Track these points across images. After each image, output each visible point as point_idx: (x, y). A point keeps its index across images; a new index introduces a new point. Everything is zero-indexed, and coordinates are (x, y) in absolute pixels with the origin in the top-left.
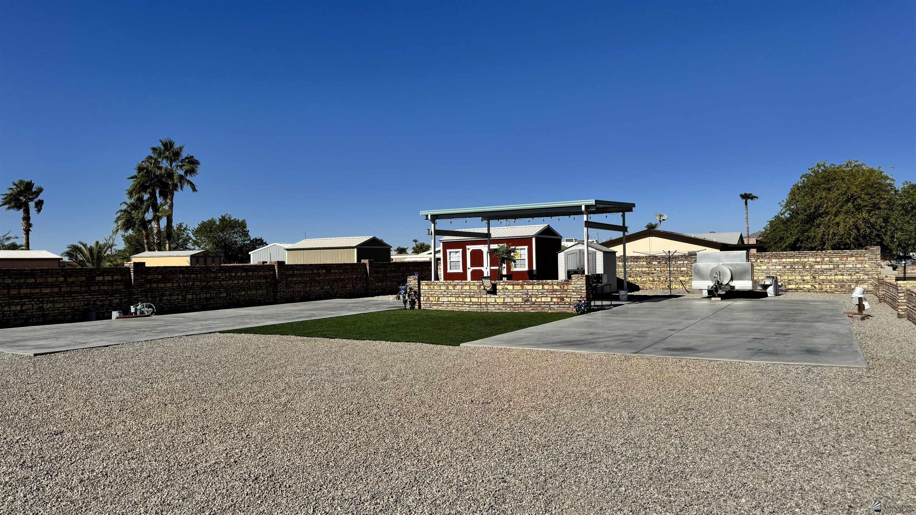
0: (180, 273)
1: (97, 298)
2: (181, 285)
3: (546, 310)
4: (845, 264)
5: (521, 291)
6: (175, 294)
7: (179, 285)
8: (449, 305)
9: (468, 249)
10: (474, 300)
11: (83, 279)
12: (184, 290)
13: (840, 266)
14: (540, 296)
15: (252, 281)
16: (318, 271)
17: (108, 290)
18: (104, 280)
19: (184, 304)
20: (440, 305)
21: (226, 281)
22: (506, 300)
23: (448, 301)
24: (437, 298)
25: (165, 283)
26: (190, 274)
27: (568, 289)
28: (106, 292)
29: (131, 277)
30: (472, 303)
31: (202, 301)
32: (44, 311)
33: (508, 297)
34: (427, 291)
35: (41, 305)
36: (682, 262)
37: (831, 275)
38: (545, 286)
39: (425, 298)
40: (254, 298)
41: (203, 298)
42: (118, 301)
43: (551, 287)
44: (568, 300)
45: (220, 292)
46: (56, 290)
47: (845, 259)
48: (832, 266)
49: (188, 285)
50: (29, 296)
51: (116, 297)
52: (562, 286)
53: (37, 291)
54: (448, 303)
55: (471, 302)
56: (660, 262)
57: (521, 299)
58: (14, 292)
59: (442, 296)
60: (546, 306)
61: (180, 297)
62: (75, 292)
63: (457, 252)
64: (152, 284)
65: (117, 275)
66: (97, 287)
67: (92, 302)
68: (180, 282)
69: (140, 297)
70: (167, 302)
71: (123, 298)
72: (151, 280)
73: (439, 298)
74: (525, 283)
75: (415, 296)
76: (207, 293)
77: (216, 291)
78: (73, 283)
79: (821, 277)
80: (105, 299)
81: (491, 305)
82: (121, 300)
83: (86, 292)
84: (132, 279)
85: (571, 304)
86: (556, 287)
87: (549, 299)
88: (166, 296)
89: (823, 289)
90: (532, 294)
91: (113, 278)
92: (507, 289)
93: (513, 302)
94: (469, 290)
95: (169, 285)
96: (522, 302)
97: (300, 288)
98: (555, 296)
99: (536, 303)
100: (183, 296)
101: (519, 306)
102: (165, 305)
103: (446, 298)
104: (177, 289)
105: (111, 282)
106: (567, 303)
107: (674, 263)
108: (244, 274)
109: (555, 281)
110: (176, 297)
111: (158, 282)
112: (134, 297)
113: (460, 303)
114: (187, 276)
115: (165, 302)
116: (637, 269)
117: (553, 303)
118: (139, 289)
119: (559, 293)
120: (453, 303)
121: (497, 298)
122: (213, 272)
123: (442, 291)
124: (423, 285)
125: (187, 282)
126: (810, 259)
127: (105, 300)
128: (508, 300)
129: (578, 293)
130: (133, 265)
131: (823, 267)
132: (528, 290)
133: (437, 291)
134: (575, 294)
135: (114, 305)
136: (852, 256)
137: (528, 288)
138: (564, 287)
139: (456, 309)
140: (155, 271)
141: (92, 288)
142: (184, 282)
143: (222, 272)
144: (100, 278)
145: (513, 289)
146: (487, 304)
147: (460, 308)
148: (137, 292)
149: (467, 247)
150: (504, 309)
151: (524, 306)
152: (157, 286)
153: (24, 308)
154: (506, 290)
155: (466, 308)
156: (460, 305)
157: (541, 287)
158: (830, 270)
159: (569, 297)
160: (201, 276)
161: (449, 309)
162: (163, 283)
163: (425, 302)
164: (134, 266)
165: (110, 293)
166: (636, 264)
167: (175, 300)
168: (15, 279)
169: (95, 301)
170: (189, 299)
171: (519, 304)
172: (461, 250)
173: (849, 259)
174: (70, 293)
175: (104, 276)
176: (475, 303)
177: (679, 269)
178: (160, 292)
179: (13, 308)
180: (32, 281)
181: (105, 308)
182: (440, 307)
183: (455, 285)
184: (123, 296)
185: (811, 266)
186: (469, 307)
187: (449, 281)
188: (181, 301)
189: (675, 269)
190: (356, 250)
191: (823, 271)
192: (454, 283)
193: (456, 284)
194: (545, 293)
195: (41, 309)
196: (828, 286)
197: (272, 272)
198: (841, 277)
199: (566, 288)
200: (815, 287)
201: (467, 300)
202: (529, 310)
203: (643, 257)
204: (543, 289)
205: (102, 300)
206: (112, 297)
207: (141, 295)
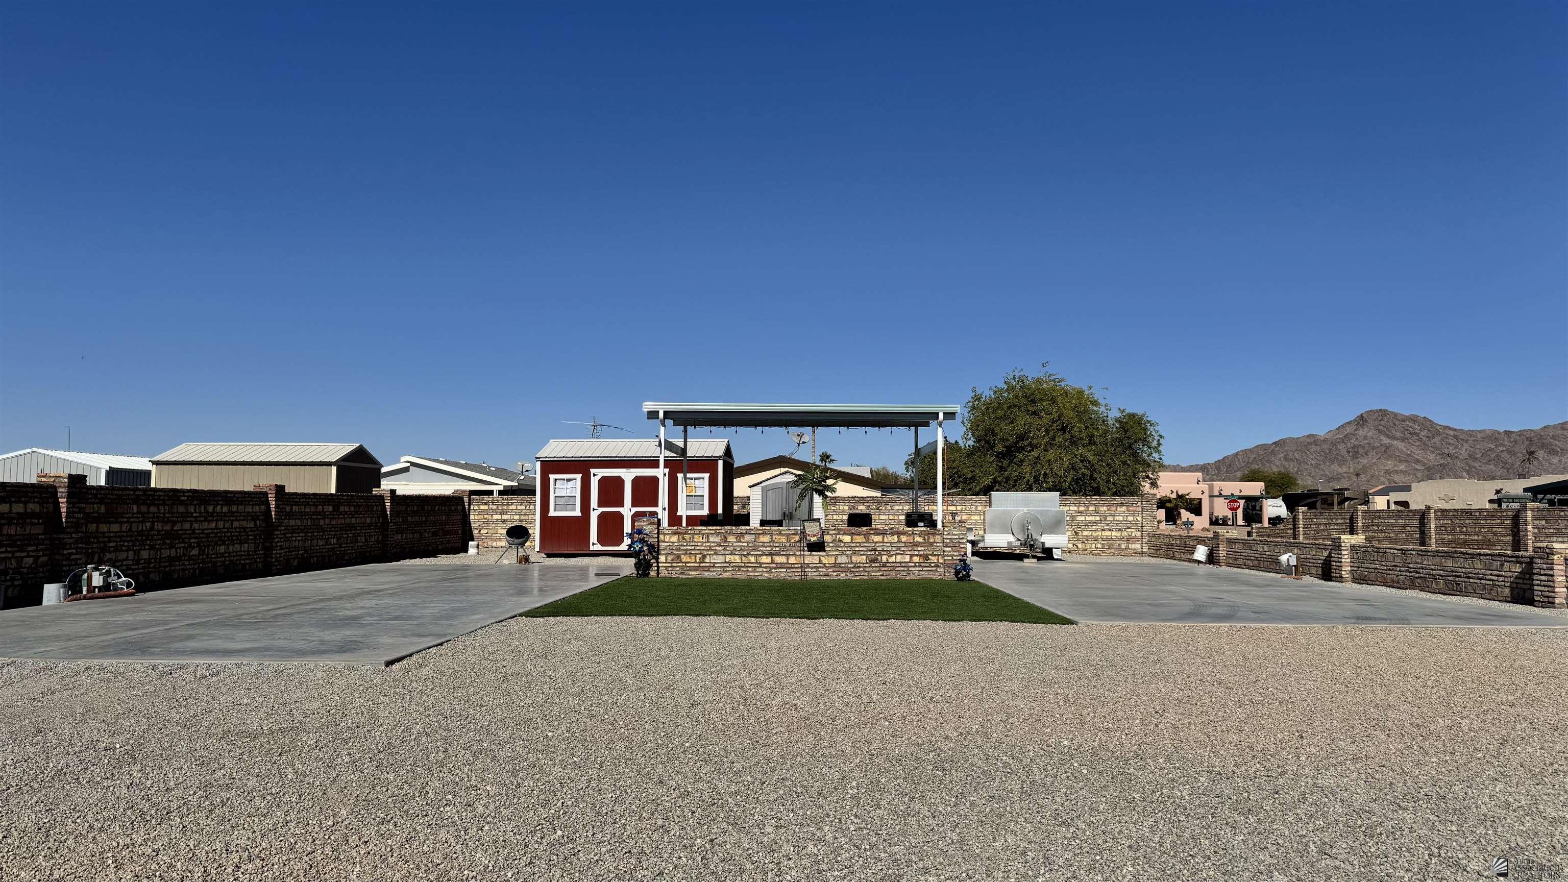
0: (135, 502)
2: (134, 527)
3: (903, 576)
4: (1114, 516)
5: (865, 544)
6: (124, 548)
7: (130, 529)
8: (727, 569)
9: (594, 475)
10: (778, 559)
12: (136, 540)
13: (1108, 519)
14: (894, 552)
15: (236, 524)
16: (323, 508)
17: (16, 535)
18: (10, 512)
19: (136, 569)
20: (708, 569)
21: (200, 521)
22: (840, 560)
23: (726, 562)
24: (698, 557)
25: (110, 523)
26: (149, 506)
27: (935, 542)
29: (59, 508)
30: (774, 565)
31: (163, 564)
33: (843, 554)
34: (676, 544)
36: (901, 507)
37: (1096, 531)
38: (902, 536)
39: (670, 558)
40: (237, 560)
41: (165, 558)
42: (31, 560)
43: (910, 539)
44: (933, 559)
45: (190, 546)
47: (1114, 509)
48: (1098, 518)
49: (144, 529)
51: (28, 552)
52: (926, 538)
54: (725, 565)
55: (773, 562)
56: (869, 506)
57: (864, 557)
59: (712, 552)
60: (902, 569)
61: (130, 555)
63: (569, 480)
65: (34, 502)
68: (131, 522)
69: (72, 554)
71: (41, 553)
72: (89, 515)
73: (704, 556)
74: (872, 532)
75: (652, 554)
76: (172, 546)
77: (185, 543)
79: (1085, 533)
80: (10, 555)
81: (812, 568)
82: (37, 558)
84: (60, 513)
85: (938, 566)
86: (918, 539)
87: (907, 559)
88: (110, 552)
89: (1086, 550)
90: (883, 550)
91: (26, 509)
92: (840, 541)
93: (852, 563)
94: (770, 542)
95: (115, 527)
96: (867, 563)
97: (299, 540)
98: (916, 553)
99: (888, 565)
100: (135, 551)
101: (862, 569)
103: (721, 557)
104: (127, 536)
105: (23, 517)
106: (933, 565)
107: (889, 508)
108: (225, 509)
109: (916, 529)
110: (124, 555)
111: (98, 520)
112: (65, 552)
113: (750, 565)
114: (144, 509)
116: (835, 517)
117: (913, 565)
118: (73, 536)
119: (923, 549)
120: (737, 564)
121: (823, 556)
122: (182, 503)
123: (712, 544)
124: (664, 534)
125: (142, 523)
126: (1071, 508)
127: (10, 558)
128: (842, 559)
129: (954, 548)
130: (66, 480)
131: (1088, 518)
132: (877, 542)
133: (699, 544)
134: (949, 549)
135: (25, 570)
136: (1122, 505)
137: (875, 540)
138: (929, 538)
139: (740, 575)
140: (95, 496)
142: (139, 522)
143: (195, 502)
145: (852, 542)
146: (803, 566)
147: (751, 574)
148: (70, 541)
149: (593, 471)
150: (835, 574)
151: (869, 569)
152: (98, 528)
154: (839, 544)
155: (762, 575)
156: (750, 569)
157: (895, 537)
158: (1096, 523)
159: (935, 555)
160: (165, 510)
161: (726, 575)
162: (105, 523)
163: (670, 565)
164: (69, 482)
165: (19, 543)
166: (833, 508)
170: (145, 559)
171: (862, 565)
172: (579, 476)
173: (1119, 509)
175: (11, 503)
176: (781, 565)
177: (896, 518)
178: (100, 543)
181: (8, 578)
182: (706, 573)
183: (741, 533)
184: (40, 550)
185: (1073, 518)
186: (770, 572)
187: (729, 527)
188: (131, 562)
189: (891, 517)
190: (334, 469)
191: (1087, 524)
192: (739, 531)
193: (744, 532)
194: (902, 549)
196: (1094, 546)
197: (263, 507)
198: (1109, 533)
199: (932, 540)
200: (1077, 547)
201: (765, 560)
202: (877, 575)
203: (844, 499)
204: (899, 541)
206: (22, 551)
207: (76, 548)
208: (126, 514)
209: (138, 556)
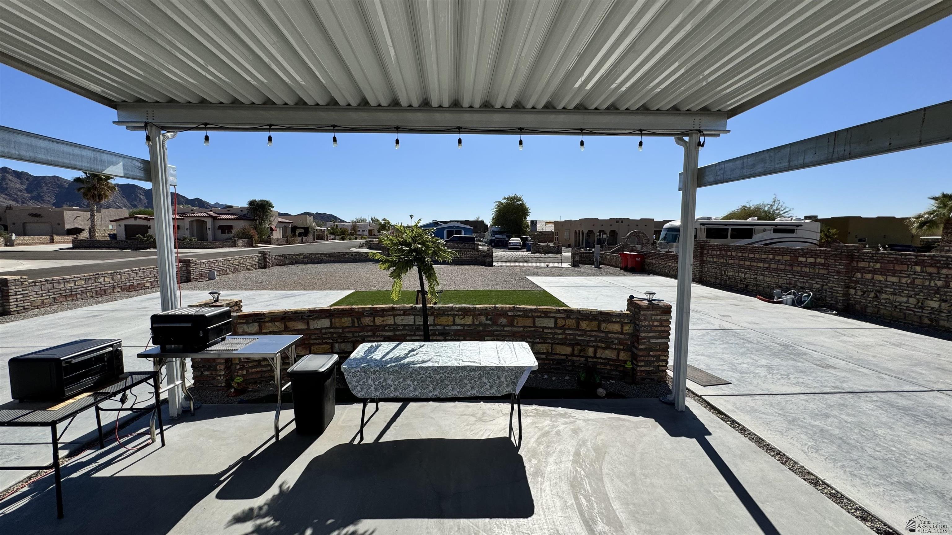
0: (917, 264)
1: (798, 279)
2: (918, 282)
7: (913, 282)
11: (788, 258)
12: (922, 291)
17: (809, 272)
18: (806, 261)
25: (887, 276)
28: (807, 275)
32: (757, 281)
35: (756, 276)
46: (767, 265)
50: (750, 268)
51: (817, 281)
53: (755, 264)
58: (742, 263)
61: (912, 301)
62: (781, 270)
64: (865, 275)
65: (820, 258)
66: (799, 269)
67: (793, 282)
68: (914, 279)
69: (836, 287)
70: (886, 303)
71: (824, 284)
72: (864, 268)
78: (779, 261)
82: (821, 285)
83: (789, 271)
88: (884, 294)
91: (816, 261)
95: (893, 279)
100: (918, 300)
102: (882, 305)
104: (908, 287)
105: (813, 265)
110: (905, 299)
111: (874, 272)
114: (930, 270)
115: (884, 301)
118: (835, 277)
125: (930, 280)
127: (805, 283)
135: (814, 290)
141: (795, 269)
142: (923, 279)
144: (803, 259)
148: (831, 279)
152: (872, 277)
153: (746, 276)
162: (881, 274)
165: (810, 276)
167: (901, 303)
168: (743, 253)
169: (796, 282)
170: (932, 308)
174: (777, 270)
175: (807, 257)
178: (877, 287)
179: (740, 275)
180: (752, 255)
188: (913, 306)
195: (756, 279)
205: (803, 282)
206: (813, 280)
207: (838, 285)
208: (905, 271)
209: (922, 304)
